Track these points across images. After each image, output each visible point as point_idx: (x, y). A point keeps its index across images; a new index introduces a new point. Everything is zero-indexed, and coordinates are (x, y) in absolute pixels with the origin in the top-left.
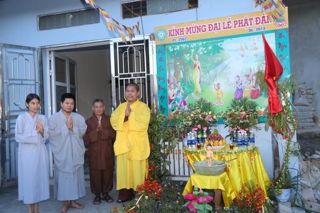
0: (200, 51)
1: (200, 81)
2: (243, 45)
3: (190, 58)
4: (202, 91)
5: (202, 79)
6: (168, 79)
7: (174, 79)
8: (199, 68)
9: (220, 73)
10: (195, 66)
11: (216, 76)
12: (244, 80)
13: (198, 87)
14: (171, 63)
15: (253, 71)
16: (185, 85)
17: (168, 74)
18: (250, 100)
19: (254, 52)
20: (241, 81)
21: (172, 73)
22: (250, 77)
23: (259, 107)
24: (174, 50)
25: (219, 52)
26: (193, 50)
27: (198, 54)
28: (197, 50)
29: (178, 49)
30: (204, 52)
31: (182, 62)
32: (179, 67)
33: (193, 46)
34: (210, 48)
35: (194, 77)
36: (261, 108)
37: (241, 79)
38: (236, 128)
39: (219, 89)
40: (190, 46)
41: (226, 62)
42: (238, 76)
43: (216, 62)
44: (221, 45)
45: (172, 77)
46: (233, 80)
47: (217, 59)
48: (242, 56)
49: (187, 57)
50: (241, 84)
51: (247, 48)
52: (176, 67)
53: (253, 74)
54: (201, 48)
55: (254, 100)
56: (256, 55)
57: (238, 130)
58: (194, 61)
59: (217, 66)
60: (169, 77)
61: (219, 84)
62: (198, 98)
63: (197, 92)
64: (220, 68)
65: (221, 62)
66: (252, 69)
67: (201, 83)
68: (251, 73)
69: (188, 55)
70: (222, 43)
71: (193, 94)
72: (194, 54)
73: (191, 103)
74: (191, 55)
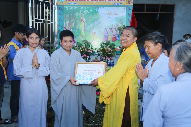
0: (85, 12)
1: (84, 30)
2: (109, 12)
3: (79, 15)
4: (85, 35)
5: (86, 29)
6: (64, 26)
7: (69, 27)
8: (84, 22)
9: (96, 26)
10: (82, 20)
11: (93, 27)
12: (109, 31)
13: (83, 33)
14: (67, 17)
15: (114, 26)
16: (75, 31)
17: (65, 24)
18: (111, 42)
19: (115, 16)
20: (108, 31)
21: (68, 23)
22: (112, 30)
23: (116, 46)
24: (69, 9)
25: (96, 14)
26: (81, 11)
27: (84, 13)
28: (83, 11)
29: (72, 9)
30: (87, 13)
31: (74, 17)
32: (72, 20)
33: (81, 8)
34: (91, 11)
35: (81, 27)
36: (117, 47)
37: (107, 30)
38: (105, 57)
39: (95, 35)
40: (79, 8)
41: (100, 20)
42: (106, 29)
43: (94, 19)
44: (97, 10)
45: (67, 26)
46: (103, 30)
47: (95, 18)
48: (109, 18)
49: (77, 14)
50: (107, 33)
51: (111, 13)
52: (70, 20)
53: (114, 28)
54: (86, 10)
55: (113, 42)
56: (116, 18)
57: (106, 58)
58: (81, 18)
59: (95, 21)
60: (65, 25)
61: (95, 32)
62: (83, 39)
63: (82, 36)
64: (96, 23)
65: (97, 19)
66: (114, 25)
67: (85, 31)
68: (113, 27)
69: (78, 13)
70: (98, 9)
71: (80, 37)
72: (82, 13)
73: (78, 42)
74: (79, 13)
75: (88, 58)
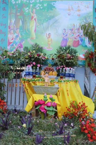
0: (37, 6)
1: (35, 30)
2: (70, 7)
3: (29, 11)
4: (36, 38)
5: (37, 29)
6: (9, 25)
7: (14, 26)
8: (35, 19)
9: (51, 25)
10: (32, 17)
11: (48, 28)
12: (69, 33)
13: (33, 34)
14: (12, 13)
15: (76, 26)
16: (23, 32)
17: (9, 22)
18: (73, 48)
19: (78, 13)
20: (67, 33)
21: (13, 21)
22: (73, 31)
23: (78, 54)
24: (16, 3)
25: (52, 10)
26: (31, 5)
27: (36, 9)
28: (35, 5)
29: (20, 2)
30: (40, 8)
31: (22, 13)
32: (19, 17)
33: (32, 2)
34: (45, 5)
35: (30, 26)
36: (80, 54)
37: (67, 32)
38: (62, 66)
39: (49, 37)
40: (29, 2)
41: (56, 18)
42: (65, 29)
43: (49, 16)
44: (53, 4)
45: (13, 24)
46: (60, 31)
47: (50, 14)
48: (69, 15)
49: (26, 10)
50: (67, 35)
51: (73, 9)
52: (16, 16)
53: (75, 28)
54: (38, 5)
55: (75, 48)
56: (79, 15)
57: (64, 67)
58: (32, 14)
59: (50, 19)
60: (10, 24)
61: (50, 34)
62: (33, 43)
63: (32, 38)
64: (51, 22)
65: (53, 17)
66: (75, 25)
67: (36, 31)
68: (74, 28)
69: (27, 8)
70: (54, 3)
71: (29, 39)
72: (33, 8)
73: (26, 46)
74: (29, 8)
75: (38, 68)
